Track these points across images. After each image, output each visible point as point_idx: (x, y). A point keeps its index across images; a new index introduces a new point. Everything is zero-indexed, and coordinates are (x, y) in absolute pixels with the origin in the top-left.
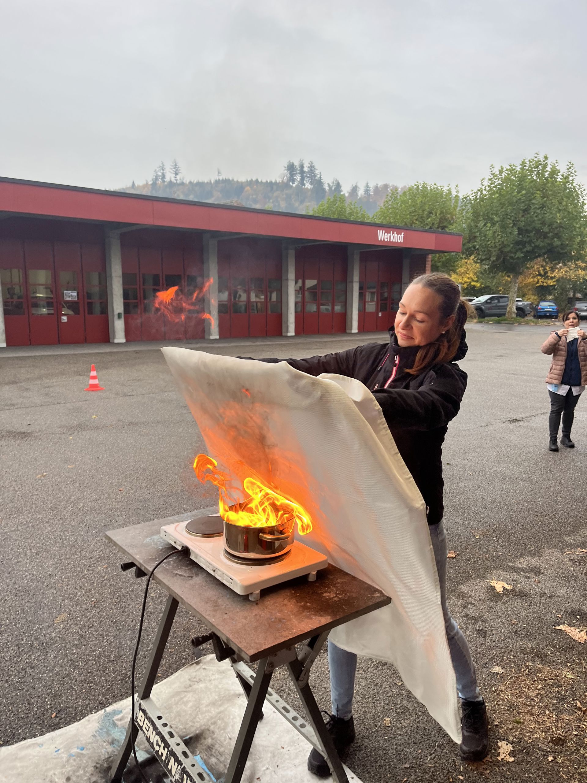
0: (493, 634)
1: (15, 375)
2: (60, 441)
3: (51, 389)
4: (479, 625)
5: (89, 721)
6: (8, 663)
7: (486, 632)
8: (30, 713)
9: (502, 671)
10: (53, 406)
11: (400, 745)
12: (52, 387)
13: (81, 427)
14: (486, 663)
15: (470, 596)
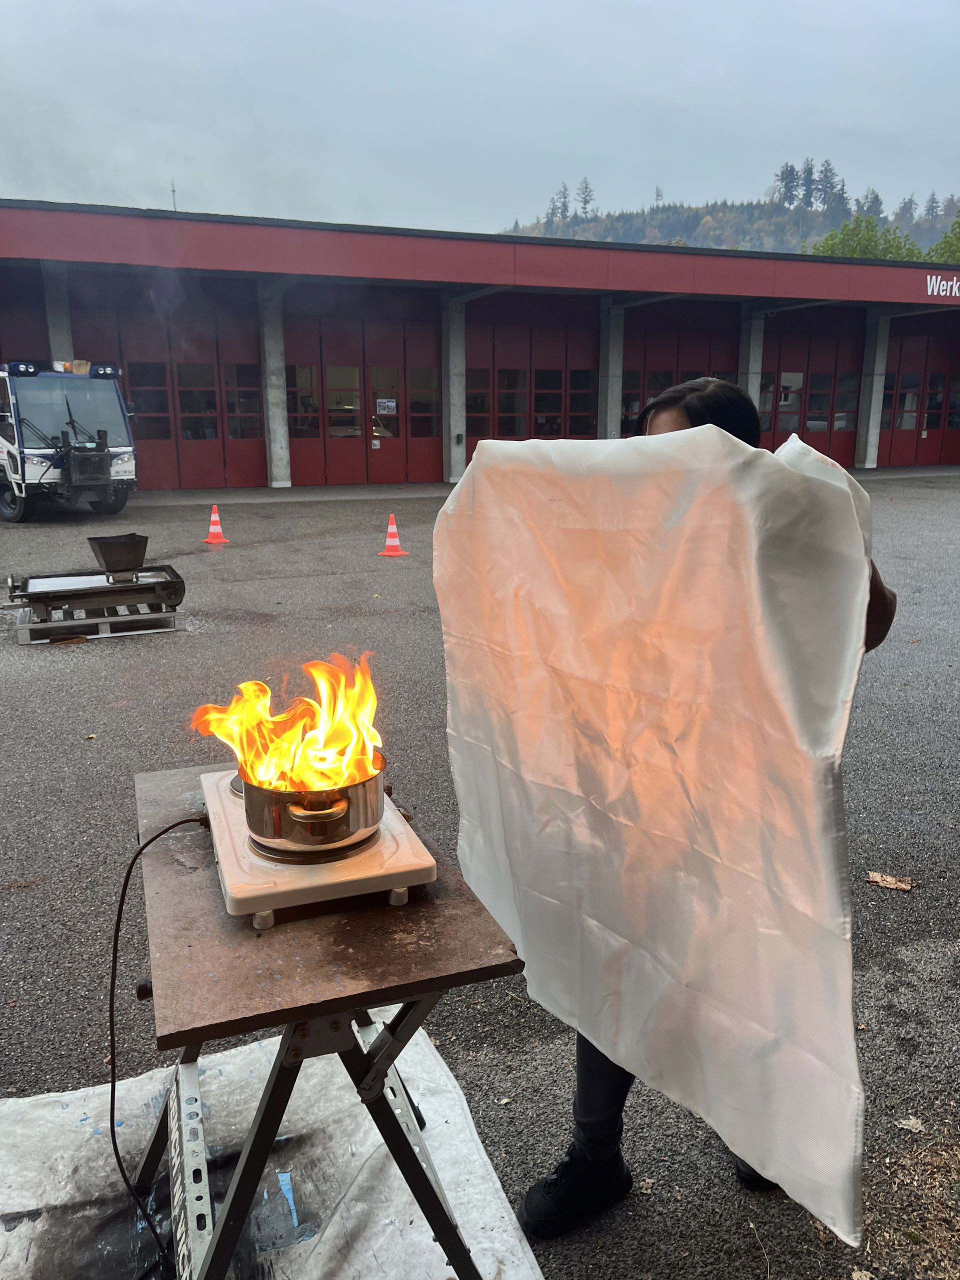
0: (932, 1053)
1: (289, 529)
2: (313, 630)
3: (332, 551)
4: (910, 1030)
5: (151, 1078)
6: (84, 964)
7: (916, 1047)
8: (76, 1050)
9: (921, 1128)
10: (324, 577)
11: (652, 1234)
12: (334, 548)
13: (352, 611)
14: (893, 1107)
15: (913, 971)
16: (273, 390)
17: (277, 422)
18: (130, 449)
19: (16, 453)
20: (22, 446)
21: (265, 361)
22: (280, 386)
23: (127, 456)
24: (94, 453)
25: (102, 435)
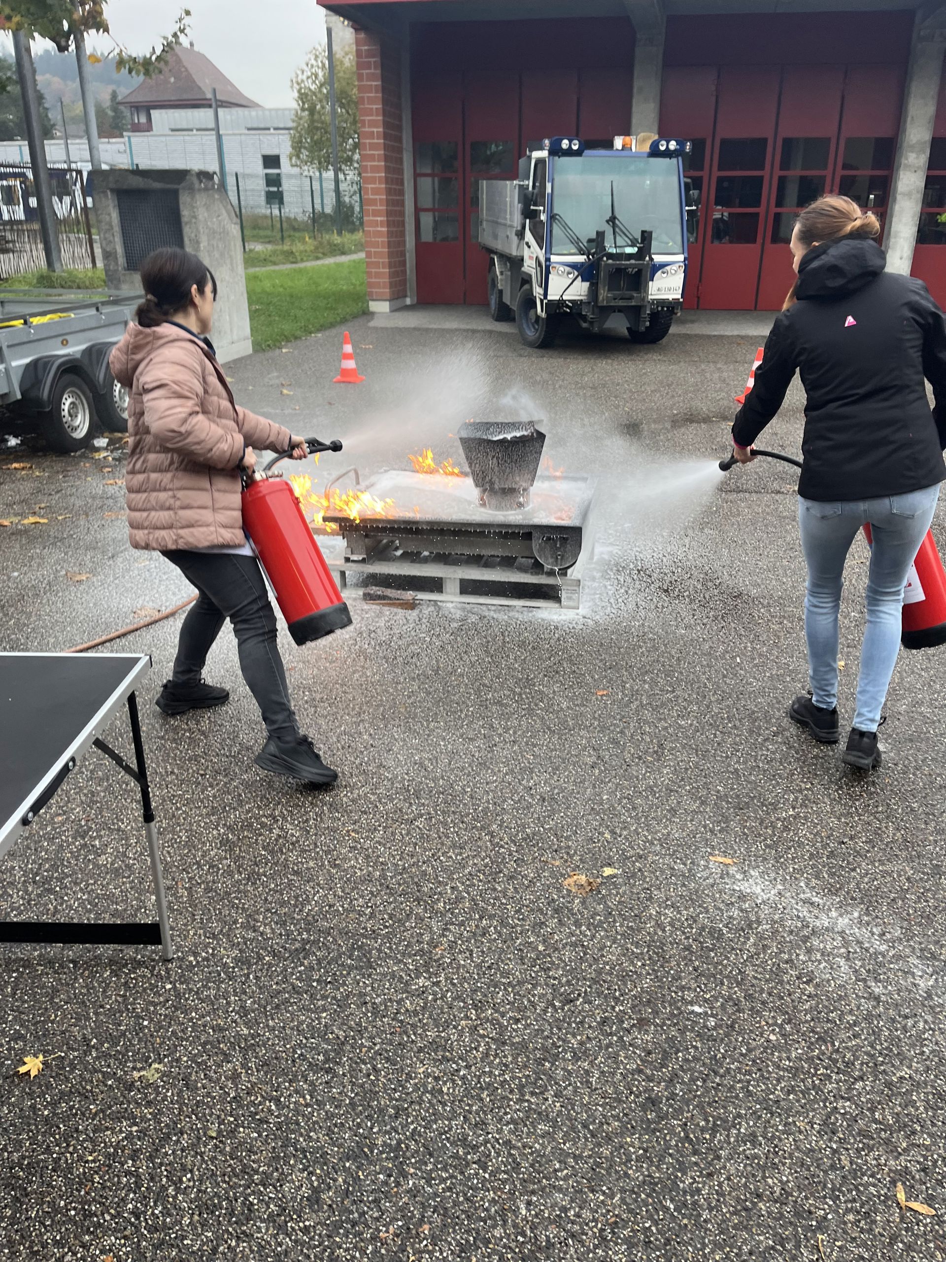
16: (908, 173)
17: (904, 220)
18: (681, 258)
19: (542, 260)
20: (549, 251)
21: (905, 131)
22: (919, 168)
23: (675, 267)
24: (633, 262)
25: (646, 237)
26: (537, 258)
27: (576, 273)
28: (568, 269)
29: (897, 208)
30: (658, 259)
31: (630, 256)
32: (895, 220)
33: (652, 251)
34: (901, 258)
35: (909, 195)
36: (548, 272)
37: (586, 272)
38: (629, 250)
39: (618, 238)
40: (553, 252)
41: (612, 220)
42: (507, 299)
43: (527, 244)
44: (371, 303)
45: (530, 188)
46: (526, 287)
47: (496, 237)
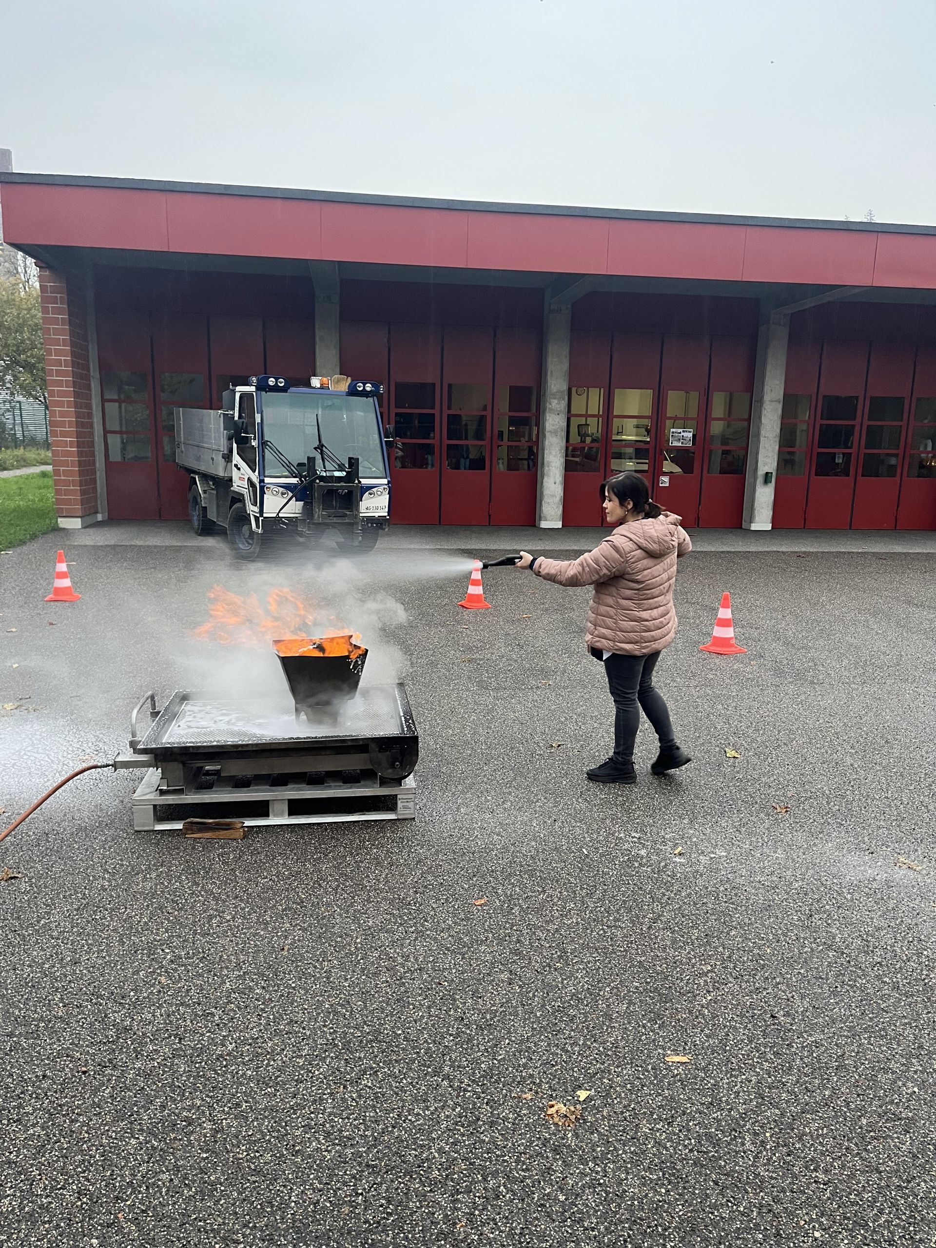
16: (552, 415)
17: (554, 453)
18: (385, 481)
19: (256, 480)
20: (262, 475)
21: (546, 382)
22: (560, 411)
23: (381, 489)
24: (343, 484)
25: (353, 463)
26: (249, 479)
27: (290, 494)
28: (281, 489)
29: (547, 443)
30: (363, 481)
31: (339, 479)
32: (546, 452)
33: (360, 475)
34: (555, 483)
35: (555, 433)
36: (263, 493)
37: (300, 493)
38: (337, 474)
39: (326, 463)
40: (266, 474)
41: (320, 447)
42: (212, 515)
43: (236, 466)
44: (59, 520)
45: (236, 418)
46: (238, 505)
47: (198, 459)
